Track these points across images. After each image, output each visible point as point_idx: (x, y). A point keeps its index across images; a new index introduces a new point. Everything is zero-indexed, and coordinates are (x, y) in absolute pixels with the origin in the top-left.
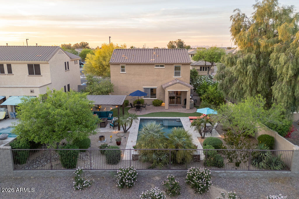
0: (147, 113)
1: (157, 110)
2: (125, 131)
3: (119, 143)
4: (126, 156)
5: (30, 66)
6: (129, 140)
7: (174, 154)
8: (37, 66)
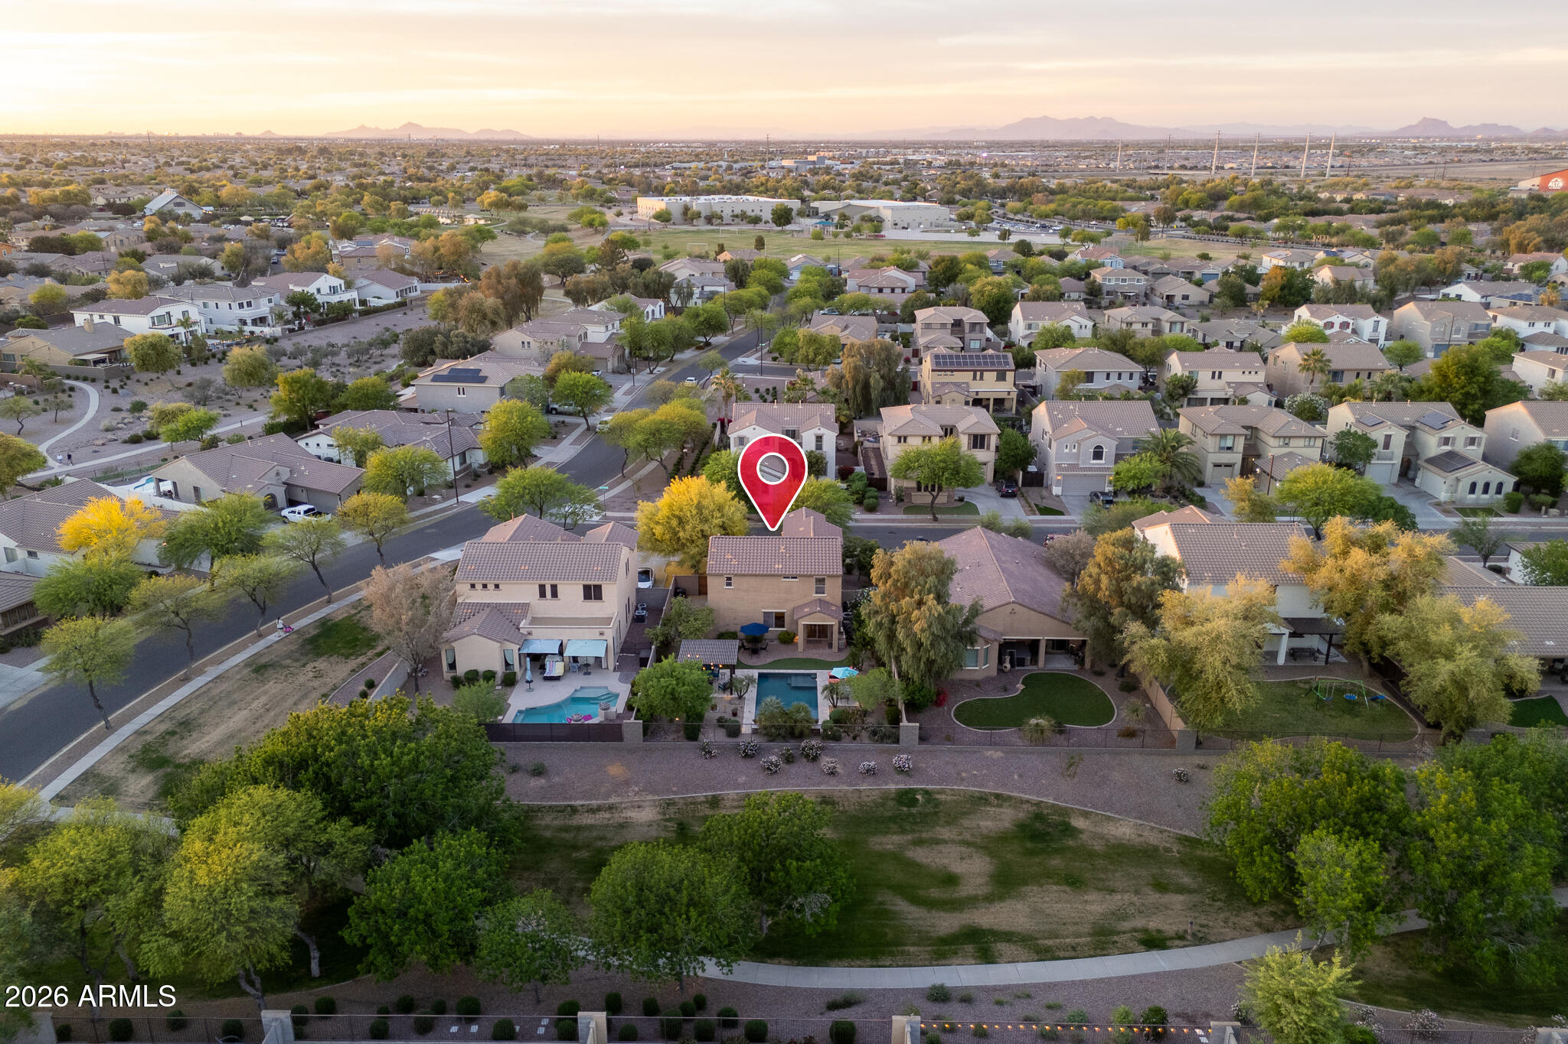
0: (769, 660)
1: (785, 653)
2: (740, 697)
3: (735, 714)
4: (746, 729)
5: (587, 588)
6: (746, 709)
7: (792, 728)
8: (598, 588)
